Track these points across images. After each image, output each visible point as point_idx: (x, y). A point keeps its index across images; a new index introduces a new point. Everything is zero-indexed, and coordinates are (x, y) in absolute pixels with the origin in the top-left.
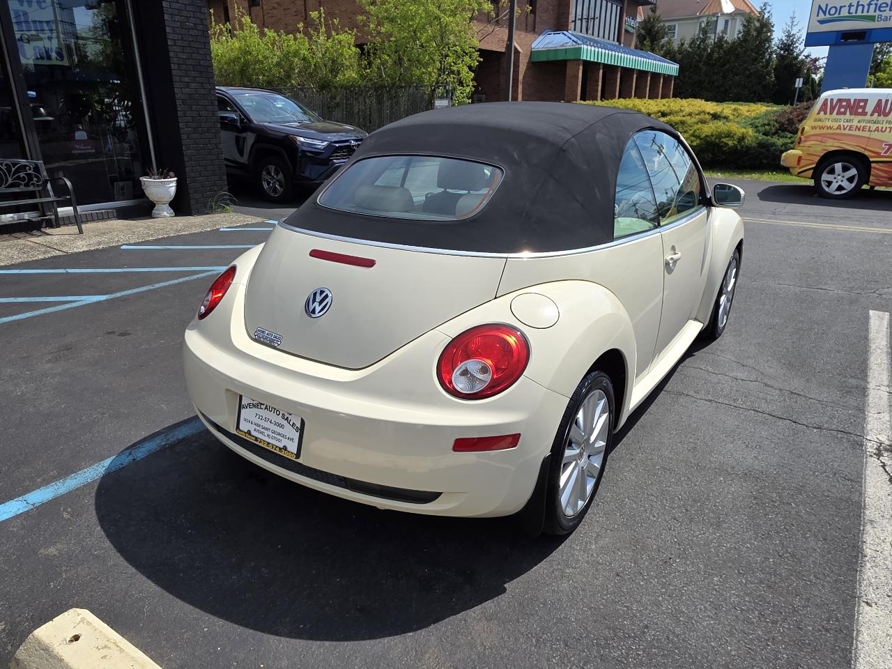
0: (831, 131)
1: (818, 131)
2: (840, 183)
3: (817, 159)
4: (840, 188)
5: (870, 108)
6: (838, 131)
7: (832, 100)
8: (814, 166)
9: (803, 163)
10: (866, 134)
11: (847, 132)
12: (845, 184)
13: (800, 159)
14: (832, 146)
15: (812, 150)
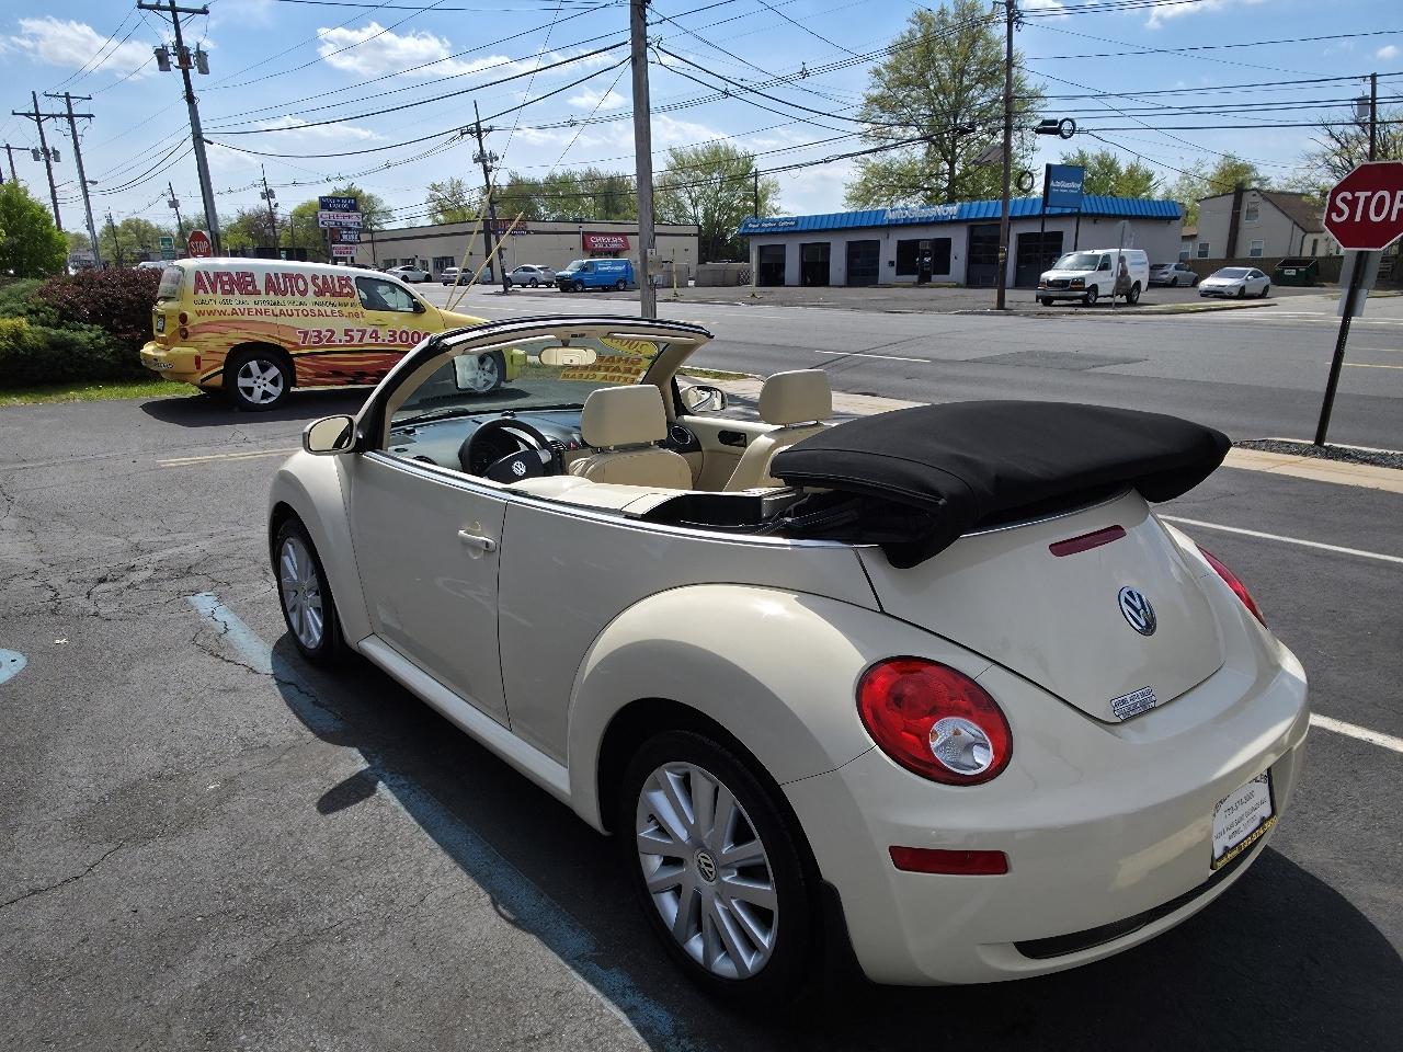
0: (226, 318)
1: (206, 319)
2: (263, 388)
3: (223, 358)
4: (266, 395)
5: (261, 285)
6: (235, 317)
7: (206, 273)
8: (222, 368)
9: (204, 365)
10: (272, 319)
11: (246, 317)
12: (270, 388)
13: (198, 360)
14: (237, 337)
15: (212, 345)
